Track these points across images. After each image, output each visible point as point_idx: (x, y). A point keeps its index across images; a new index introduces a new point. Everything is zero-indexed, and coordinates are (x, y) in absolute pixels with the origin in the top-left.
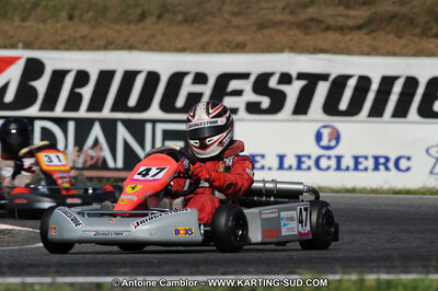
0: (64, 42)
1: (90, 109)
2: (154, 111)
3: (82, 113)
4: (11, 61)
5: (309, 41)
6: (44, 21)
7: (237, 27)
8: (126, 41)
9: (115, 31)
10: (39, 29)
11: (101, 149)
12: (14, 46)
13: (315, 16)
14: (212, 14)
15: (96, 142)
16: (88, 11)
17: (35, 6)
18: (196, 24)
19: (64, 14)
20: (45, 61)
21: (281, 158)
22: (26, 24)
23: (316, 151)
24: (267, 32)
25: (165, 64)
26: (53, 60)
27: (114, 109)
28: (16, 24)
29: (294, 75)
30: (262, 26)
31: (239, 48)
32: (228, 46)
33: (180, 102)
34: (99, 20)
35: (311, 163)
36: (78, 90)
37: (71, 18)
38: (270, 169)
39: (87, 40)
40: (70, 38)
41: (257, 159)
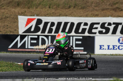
0: (48, 14)
1: (55, 33)
2: (73, 33)
3: (53, 34)
4: (33, 20)
5: (116, 14)
6: (42, 8)
7: (96, 10)
8: (65, 14)
9: (62, 11)
10: (41, 11)
12: (34, 16)
13: (118, 7)
14: (89, 6)
16: (54, 6)
17: (40, 4)
18: (84, 9)
19: (48, 7)
21: (109, 46)
22: (37, 9)
23: (118, 44)
24: (104, 11)
25: (76, 20)
26: (45, 19)
28: (34, 9)
29: (112, 23)
30: (103, 10)
31: (97, 16)
32: (93, 15)
33: (80, 31)
34: (57, 8)
35: (117, 48)
36: (51, 28)
37: (49, 7)
38: (105, 49)
39: (54, 14)
40: (49, 13)
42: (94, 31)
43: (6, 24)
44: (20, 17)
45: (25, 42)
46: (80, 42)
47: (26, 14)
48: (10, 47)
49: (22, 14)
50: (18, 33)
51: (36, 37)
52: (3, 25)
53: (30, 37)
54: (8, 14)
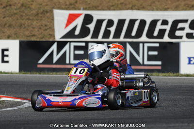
0: (113, 6)
1: (114, 37)
3: (111, 39)
4: (78, 16)
8: (141, 5)
26: (97, 15)
27: (125, 37)
32: (188, 7)
33: (156, 34)
39: (124, 4)
40: (115, 4)
41: (192, 59)
44: (57, 12)
45: (65, 53)
46: (156, 53)
47: (77, 5)
48: (41, 61)
50: (54, 39)
51: (84, 44)
53: (73, 44)
54: (47, 6)
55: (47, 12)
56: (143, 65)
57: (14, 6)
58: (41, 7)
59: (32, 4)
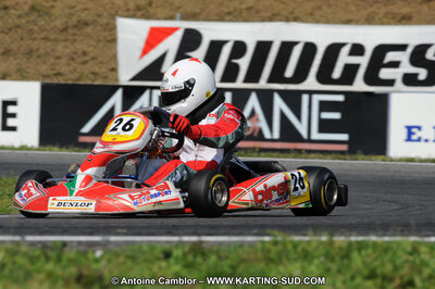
0: (229, 13)
1: (247, 80)
2: (311, 82)
3: (239, 84)
4: (169, 32)
8: (292, 13)
11: (258, 120)
15: (253, 113)
20: (202, 32)
25: (322, 35)
27: (270, 80)
31: (405, 20)
32: (393, 18)
36: (235, 61)
38: (426, 141)
39: (253, 11)
40: (235, 9)
41: (414, 130)
42: (385, 73)
43: (80, 47)
46: (336, 116)
47: (152, 11)
48: (87, 128)
49: (139, 13)
50: (117, 80)
52: (68, 51)
53: (156, 94)
54: (87, 12)
55: (86, 24)
56: (310, 141)
57: (15, 9)
58: (72, 15)
59: (53, 7)
